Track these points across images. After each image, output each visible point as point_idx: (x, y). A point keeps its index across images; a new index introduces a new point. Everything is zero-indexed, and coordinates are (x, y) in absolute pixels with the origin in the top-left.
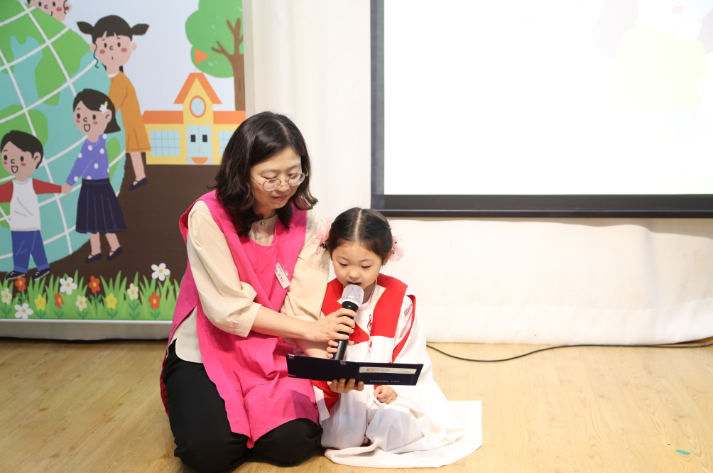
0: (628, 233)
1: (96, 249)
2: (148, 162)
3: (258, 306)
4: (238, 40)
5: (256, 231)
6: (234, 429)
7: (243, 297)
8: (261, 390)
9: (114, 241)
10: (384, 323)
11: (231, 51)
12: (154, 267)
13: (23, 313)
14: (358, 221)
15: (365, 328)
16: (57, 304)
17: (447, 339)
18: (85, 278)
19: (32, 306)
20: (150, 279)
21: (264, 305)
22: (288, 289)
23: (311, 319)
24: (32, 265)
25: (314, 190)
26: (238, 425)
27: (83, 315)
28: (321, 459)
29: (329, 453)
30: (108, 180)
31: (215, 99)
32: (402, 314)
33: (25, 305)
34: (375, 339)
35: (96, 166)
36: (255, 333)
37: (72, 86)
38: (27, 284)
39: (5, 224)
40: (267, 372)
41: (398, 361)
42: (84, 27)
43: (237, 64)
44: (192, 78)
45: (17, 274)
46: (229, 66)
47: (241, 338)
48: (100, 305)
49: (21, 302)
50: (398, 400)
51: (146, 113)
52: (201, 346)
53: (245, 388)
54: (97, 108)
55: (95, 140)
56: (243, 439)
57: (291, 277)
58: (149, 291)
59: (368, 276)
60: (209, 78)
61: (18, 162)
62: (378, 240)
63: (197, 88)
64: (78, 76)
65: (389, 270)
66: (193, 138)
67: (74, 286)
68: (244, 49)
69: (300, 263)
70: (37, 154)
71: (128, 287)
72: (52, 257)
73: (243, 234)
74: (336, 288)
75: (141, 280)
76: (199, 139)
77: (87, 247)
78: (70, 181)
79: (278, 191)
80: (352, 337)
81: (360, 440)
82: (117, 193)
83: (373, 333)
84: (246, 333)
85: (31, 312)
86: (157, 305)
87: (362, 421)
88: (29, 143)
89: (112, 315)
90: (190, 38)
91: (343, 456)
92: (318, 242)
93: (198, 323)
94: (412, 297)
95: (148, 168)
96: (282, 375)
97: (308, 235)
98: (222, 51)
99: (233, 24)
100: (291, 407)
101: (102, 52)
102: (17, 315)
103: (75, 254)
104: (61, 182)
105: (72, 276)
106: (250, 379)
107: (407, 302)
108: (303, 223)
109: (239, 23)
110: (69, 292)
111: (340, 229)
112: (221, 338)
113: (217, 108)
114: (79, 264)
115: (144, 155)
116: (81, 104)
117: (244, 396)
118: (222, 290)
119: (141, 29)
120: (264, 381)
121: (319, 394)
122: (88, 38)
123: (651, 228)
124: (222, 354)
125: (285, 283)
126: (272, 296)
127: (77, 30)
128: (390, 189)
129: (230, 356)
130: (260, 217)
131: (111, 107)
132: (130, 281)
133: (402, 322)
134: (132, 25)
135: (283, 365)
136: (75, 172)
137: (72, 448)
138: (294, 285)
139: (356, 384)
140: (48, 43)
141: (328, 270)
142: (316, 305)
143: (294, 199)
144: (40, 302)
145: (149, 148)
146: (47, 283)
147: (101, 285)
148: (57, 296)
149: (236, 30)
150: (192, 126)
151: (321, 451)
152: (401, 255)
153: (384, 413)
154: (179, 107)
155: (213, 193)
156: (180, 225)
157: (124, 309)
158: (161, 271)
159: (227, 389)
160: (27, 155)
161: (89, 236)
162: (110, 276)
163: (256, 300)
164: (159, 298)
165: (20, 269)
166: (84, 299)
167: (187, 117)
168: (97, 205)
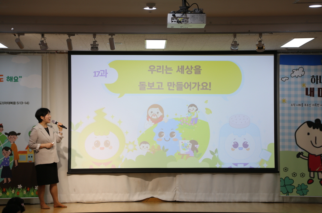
0: (124, 177)
1: (5, 182)
2: (19, 162)
9: (9, 180)
12: (18, 185)
18: (2, 188)
20: (17, 188)
30: (9, 166)
35: (7, 163)
42: (6, 134)
48: (5, 194)
54: (8, 151)
55: (7, 157)
58: (17, 191)
64: (4, 144)
66: (29, 157)
75: (15, 189)
76: (30, 157)
77: (3, 181)
82: (11, 169)
89: (8, 197)
95: (19, 163)
101: (10, 139)
103: (1, 183)
114: (1, 185)
115: (18, 161)
116: (4, 150)
119: (19, 134)
122: (7, 136)
123: (129, 176)
131: (11, 150)
132: (13, 189)
134: (17, 133)
136: (1, 165)
145: (19, 159)
147: (6, 190)
150: (29, 154)
154: (26, 150)
157: (11, 195)
161: (4, 179)
162: (8, 188)
164: (19, 193)
166: (1, 193)
167: (28, 152)
168: (6, 172)
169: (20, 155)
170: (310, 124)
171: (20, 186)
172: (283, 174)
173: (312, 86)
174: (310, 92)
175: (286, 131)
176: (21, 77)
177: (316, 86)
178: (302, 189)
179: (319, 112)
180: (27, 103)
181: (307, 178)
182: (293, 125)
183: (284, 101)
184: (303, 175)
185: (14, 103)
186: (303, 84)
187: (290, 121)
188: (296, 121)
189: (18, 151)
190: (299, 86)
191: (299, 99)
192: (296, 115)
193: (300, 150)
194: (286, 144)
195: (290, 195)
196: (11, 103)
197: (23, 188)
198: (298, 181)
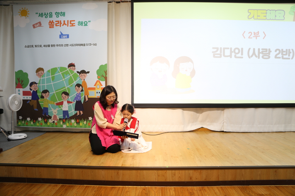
0: (179, 111)
1: (78, 114)
3: (107, 123)
4: (106, 74)
5: (107, 108)
6: (103, 146)
7: (105, 121)
8: (108, 138)
9: (82, 113)
10: (133, 126)
11: (105, 76)
12: (89, 118)
13: (65, 126)
14: (127, 106)
15: (129, 126)
16: (71, 125)
17: (146, 131)
18: (76, 120)
19: (66, 125)
20: (88, 120)
21: (109, 122)
22: (114, 120)
23: (118, 125)
24: (66, 117)
25: (118, 100)
26: (103, 145)
27: (76, 127)
28: (120, 152)
29: (122, 151)
30: (81, 101)
31: (102, 85)
32: (136, 124)
33: (65, 125)
34: (131, 129)
35: (79, 98)
36: (107, 128)
37: (75, 83)
38: (65, 121)
39: (62, 109)
40: (109, 135)
41: (135, 133)
42: (78, 72)
44: (97, 81)
45: (63, 119)
46: (104, 79)
47: (104, 129)
48: (79, 125)
49: (64, 124)
50: (135, 141)
51: (89, 88)
52: (97, 131)
53: (105, 138)
54: (79, 87)
55: (79, 93)
56: (105, 148)
57: (114, 117)
58: (88, 122)
59: (129, 117)
60: (101, 81)
61: (64, 97)
62: (131, 110)
63: (98, 83)
64: (76, 81)
65: (133, 116)
66: (97, 93)
67: (74, 121)
68: (107, 76)
69: (116, 115)
70: (68, 96)
71: (84, 121)
72: (70, 115)
73: (105, 109)
74: (123, 119)
75: (87, 120)
77: (77, 113)
78: (74, 101)
79: (111, 100)
80: (126, 128)
81: (128, 148)
82: (82, 103)
83: (131, 128)
84: (105, 128)
85: (66, 126)
86: (90, 125)
87: (129, 144)
88: (66, 94)
89: (81, 127)
90: (97, 74)
91: (125, 151)
92: (120, 110)
93: (96, 126)
94: (138, 121)
95: (88, 98)
96: (112, 136)
97: (118, 109)
98: (103, 76)
99: (105, 71)
100: (114, 142)
101: (81, 77)
102: (63, 127)
103: (74, 115)
104: (72, 101)
105: (74, 119)
106: (106, 137)
107: (137, 122)
108: (116, 107)
109: (106, 71)
110: (73, 122)
111: (124, 108)
112: (100, 129)
113: (102, 87)
114: (75, 117)
115: (88, 96)
116: (76, 86)
117: (105, 140)
118: (101, 119)
119: (88, 72)
120: (108, 137)
121: (120, 139)
122: (78, 74)
123: (183, 110)
124: (101, 132)
125: (113, 118)
126: (111, 121)
127: (76, 73)
128: (135, 102)
129: (102, 132)
130: (108, 106)
131: (82, 87)
132: (85, 120)
133: (136, 126)
134: (86, 72)
135: (112, 134)
136: (75, 99)
137: (73, 150)
138: (115, 119)
139: (127, 137)
140: (71, 75)
141: (122, 116)
142: (119, 122)
143: (114, 102)
144: (68, 124)
145: (89, 95)
146: (69, 121)
147: (79, 121)
148: (71, 123)
149: (106, 72)
151: (121, 150)
152: (136, 113)
153: (132, 144)
154: (95, 87)
155: (99, 101)
156: (93, 107)
157: (83, 126)
158: (90, 118)
159: (101, 138)
160: (66, 96)
161: (77, 111)
162: (81, 119)
163: (107, 121)
165: (64, 118)
166: (76, 124)
167: (96, 89)
168: (79, 106)
169: (90, 91)
176: (90, 21)
180: (95, 45)
185: (84, 45)
189: (88, 87)
196: (82, 45)
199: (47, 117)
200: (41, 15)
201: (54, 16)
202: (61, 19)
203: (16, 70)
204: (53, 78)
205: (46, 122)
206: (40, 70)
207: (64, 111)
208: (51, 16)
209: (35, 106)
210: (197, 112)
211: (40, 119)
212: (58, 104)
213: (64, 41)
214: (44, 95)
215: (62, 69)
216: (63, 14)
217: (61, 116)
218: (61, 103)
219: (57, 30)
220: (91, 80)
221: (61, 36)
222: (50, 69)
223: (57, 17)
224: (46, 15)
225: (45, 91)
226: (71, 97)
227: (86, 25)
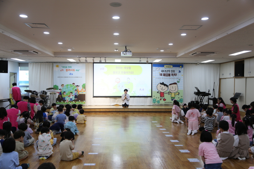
0: (109, 98)
1: (76, 99)
18: (75, 101)
30: (77, 95)
31: (84, 90)
37: (75, 89)
42: (76, 86)
43: (85, 88)
55: (76, 93)
72: (73, 100)
88: (72, 93)
114: (74, 100)
115: (79, 94)
119: (79, 86)
131: (77, 91)
140: (73, 87)
144: (72, 103)
149: (85, 86)
154: (81, 91)
164: (79, 103)
168: (76, 97)
169: (80, 92)
170: (161, 84)
171: (80, 101)
172: (153, 98)
173: (162, 73)
174: (161, 75)
175: (154, 85)
176: (80, 70)
177: (163, 73)
178: (158, 102)
179: (163, 80)
180: (81, 77)
181: (160, 98)
182: (156, 84)
183: (154, 77)
184: (159, 98)
185: (78, 77)
186: (159, 72)
187: (155, 83)
188: (157, 83)
190: (158, 73)
191: (158, 77)
192: (157, 81)
193: (158, 91)
194: (155, 89)
195: (155, 103)
197: (81, 101)
198: (157, 99)
199: (64, 101)
200: (63, 67)
201: (68, 67)
202: (70, 68)
203: (54, 85)
204: (67, 88)
205: (64, 102)
206: (62, 85)
207: (71, 99)
208: (67, 68)
209: (61, 97)
210: (115, 99)
211: (62, 101)
212: (69, 96)
213: (71, 76)
214: (64, 93)
215: (70, 85)
216: (71, 67)
217: (70, 100)
218: (70, 96)
219: (69, 72)
220: (80, 88)
221: (70, 74)
222: (66, 84)
223: (69, 68)
224: (65, 67)
225: (64, 92)
226: (74, 94)
227: (78, 71)
